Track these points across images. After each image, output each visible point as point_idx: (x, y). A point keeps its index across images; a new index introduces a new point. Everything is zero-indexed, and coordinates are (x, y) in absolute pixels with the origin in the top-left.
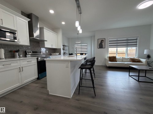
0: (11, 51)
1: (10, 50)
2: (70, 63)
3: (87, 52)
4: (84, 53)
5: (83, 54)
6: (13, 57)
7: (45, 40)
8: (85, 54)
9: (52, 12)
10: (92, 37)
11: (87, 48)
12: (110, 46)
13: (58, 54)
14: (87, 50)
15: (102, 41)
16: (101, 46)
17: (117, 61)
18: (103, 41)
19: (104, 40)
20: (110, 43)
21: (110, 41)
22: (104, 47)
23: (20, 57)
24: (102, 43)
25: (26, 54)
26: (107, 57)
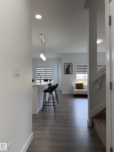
2: (37, 88)
3: (53, 77)
4: (49, 79)
5: (48, 81)
8: (50, 81)
10: (59, 59)
11: (53, 73)
12: (77, 71)
14: (53, 75)
15: (69, 66)
17: (83, 89)
19: (71, 64)
20: (77, 69)
21: (77, 66)
22: (71, 73)
24: (69, 68)
26: (74, 84)
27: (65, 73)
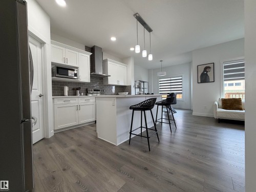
0: (73, 89)
1: (73, 87)
2: (115, 100)
3: (181, 90)
6: (75, 94)
7: (109, 74)
9: (113, 39)
11: (181, 85)
12: (226, 76)
13: (127, 93)
14: (181, 87)
15: (207, 68)
16: (204, 78)
18: (209, 68)
19: (211, 66)
20: (226, 72)
21: (226, 67)
22: (211, 79)
23: (81, 95)
24: (207, 72)
25: (87, 92)
26: (218, 100)
27: (199, 81)
